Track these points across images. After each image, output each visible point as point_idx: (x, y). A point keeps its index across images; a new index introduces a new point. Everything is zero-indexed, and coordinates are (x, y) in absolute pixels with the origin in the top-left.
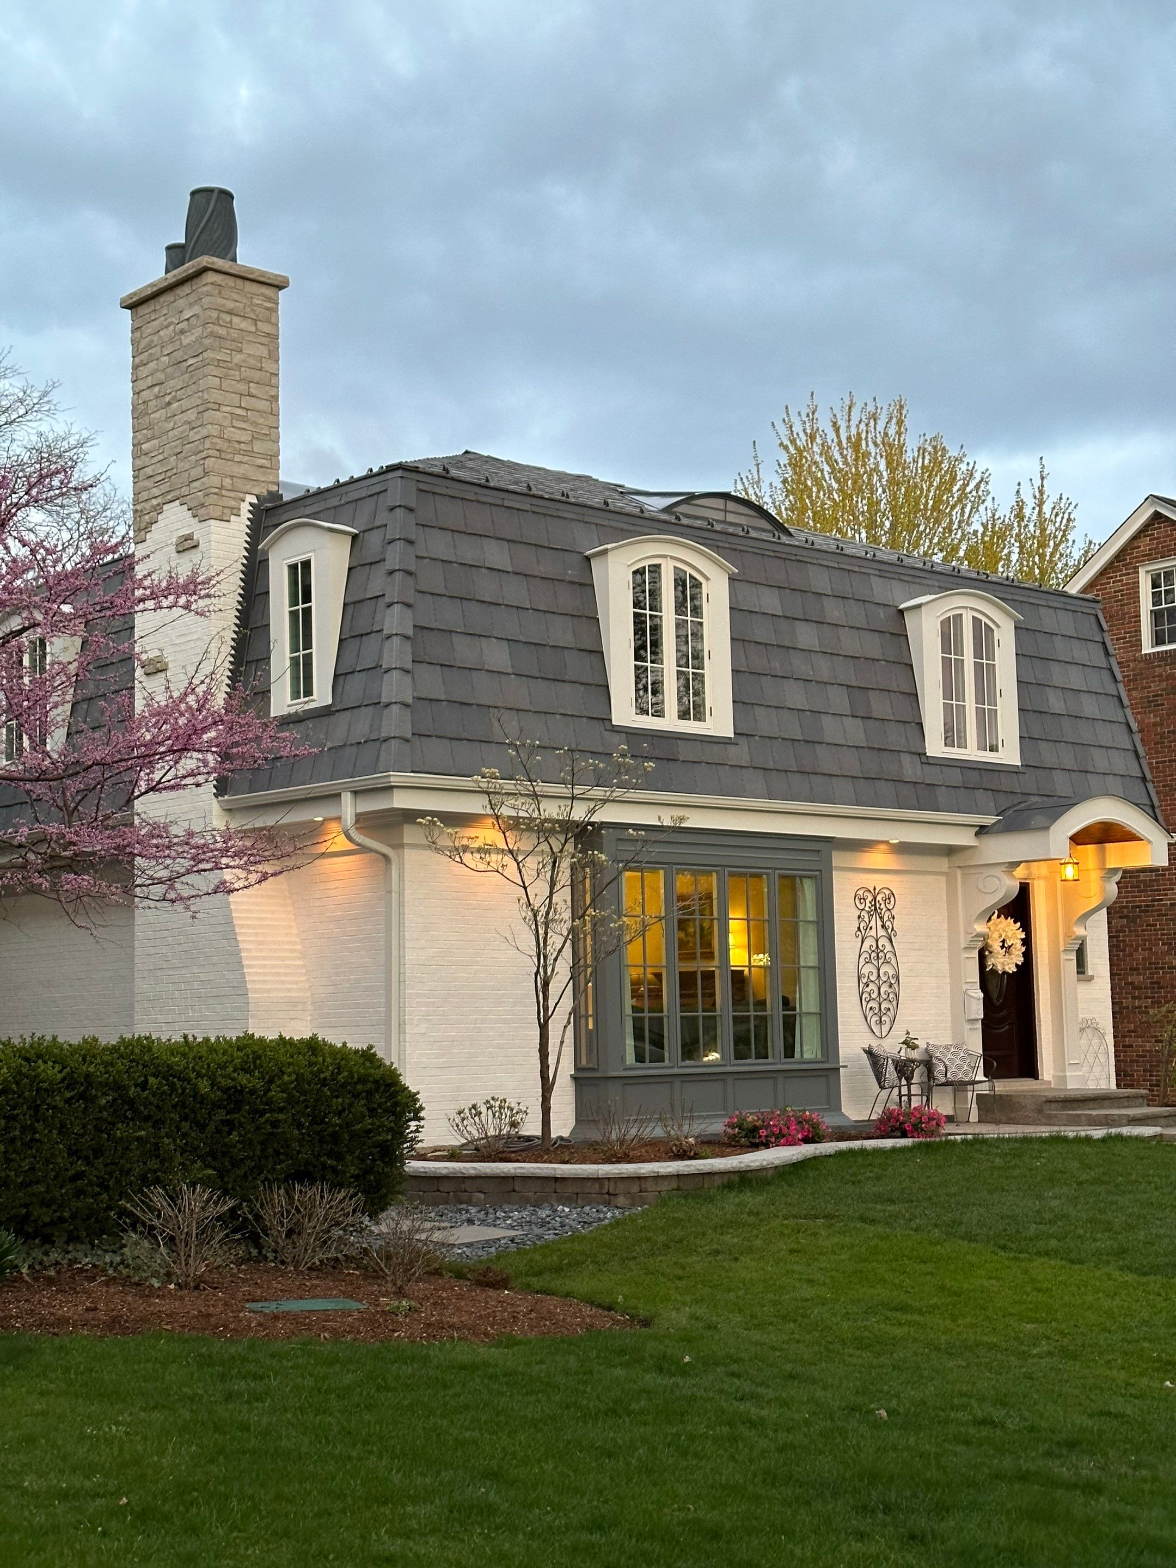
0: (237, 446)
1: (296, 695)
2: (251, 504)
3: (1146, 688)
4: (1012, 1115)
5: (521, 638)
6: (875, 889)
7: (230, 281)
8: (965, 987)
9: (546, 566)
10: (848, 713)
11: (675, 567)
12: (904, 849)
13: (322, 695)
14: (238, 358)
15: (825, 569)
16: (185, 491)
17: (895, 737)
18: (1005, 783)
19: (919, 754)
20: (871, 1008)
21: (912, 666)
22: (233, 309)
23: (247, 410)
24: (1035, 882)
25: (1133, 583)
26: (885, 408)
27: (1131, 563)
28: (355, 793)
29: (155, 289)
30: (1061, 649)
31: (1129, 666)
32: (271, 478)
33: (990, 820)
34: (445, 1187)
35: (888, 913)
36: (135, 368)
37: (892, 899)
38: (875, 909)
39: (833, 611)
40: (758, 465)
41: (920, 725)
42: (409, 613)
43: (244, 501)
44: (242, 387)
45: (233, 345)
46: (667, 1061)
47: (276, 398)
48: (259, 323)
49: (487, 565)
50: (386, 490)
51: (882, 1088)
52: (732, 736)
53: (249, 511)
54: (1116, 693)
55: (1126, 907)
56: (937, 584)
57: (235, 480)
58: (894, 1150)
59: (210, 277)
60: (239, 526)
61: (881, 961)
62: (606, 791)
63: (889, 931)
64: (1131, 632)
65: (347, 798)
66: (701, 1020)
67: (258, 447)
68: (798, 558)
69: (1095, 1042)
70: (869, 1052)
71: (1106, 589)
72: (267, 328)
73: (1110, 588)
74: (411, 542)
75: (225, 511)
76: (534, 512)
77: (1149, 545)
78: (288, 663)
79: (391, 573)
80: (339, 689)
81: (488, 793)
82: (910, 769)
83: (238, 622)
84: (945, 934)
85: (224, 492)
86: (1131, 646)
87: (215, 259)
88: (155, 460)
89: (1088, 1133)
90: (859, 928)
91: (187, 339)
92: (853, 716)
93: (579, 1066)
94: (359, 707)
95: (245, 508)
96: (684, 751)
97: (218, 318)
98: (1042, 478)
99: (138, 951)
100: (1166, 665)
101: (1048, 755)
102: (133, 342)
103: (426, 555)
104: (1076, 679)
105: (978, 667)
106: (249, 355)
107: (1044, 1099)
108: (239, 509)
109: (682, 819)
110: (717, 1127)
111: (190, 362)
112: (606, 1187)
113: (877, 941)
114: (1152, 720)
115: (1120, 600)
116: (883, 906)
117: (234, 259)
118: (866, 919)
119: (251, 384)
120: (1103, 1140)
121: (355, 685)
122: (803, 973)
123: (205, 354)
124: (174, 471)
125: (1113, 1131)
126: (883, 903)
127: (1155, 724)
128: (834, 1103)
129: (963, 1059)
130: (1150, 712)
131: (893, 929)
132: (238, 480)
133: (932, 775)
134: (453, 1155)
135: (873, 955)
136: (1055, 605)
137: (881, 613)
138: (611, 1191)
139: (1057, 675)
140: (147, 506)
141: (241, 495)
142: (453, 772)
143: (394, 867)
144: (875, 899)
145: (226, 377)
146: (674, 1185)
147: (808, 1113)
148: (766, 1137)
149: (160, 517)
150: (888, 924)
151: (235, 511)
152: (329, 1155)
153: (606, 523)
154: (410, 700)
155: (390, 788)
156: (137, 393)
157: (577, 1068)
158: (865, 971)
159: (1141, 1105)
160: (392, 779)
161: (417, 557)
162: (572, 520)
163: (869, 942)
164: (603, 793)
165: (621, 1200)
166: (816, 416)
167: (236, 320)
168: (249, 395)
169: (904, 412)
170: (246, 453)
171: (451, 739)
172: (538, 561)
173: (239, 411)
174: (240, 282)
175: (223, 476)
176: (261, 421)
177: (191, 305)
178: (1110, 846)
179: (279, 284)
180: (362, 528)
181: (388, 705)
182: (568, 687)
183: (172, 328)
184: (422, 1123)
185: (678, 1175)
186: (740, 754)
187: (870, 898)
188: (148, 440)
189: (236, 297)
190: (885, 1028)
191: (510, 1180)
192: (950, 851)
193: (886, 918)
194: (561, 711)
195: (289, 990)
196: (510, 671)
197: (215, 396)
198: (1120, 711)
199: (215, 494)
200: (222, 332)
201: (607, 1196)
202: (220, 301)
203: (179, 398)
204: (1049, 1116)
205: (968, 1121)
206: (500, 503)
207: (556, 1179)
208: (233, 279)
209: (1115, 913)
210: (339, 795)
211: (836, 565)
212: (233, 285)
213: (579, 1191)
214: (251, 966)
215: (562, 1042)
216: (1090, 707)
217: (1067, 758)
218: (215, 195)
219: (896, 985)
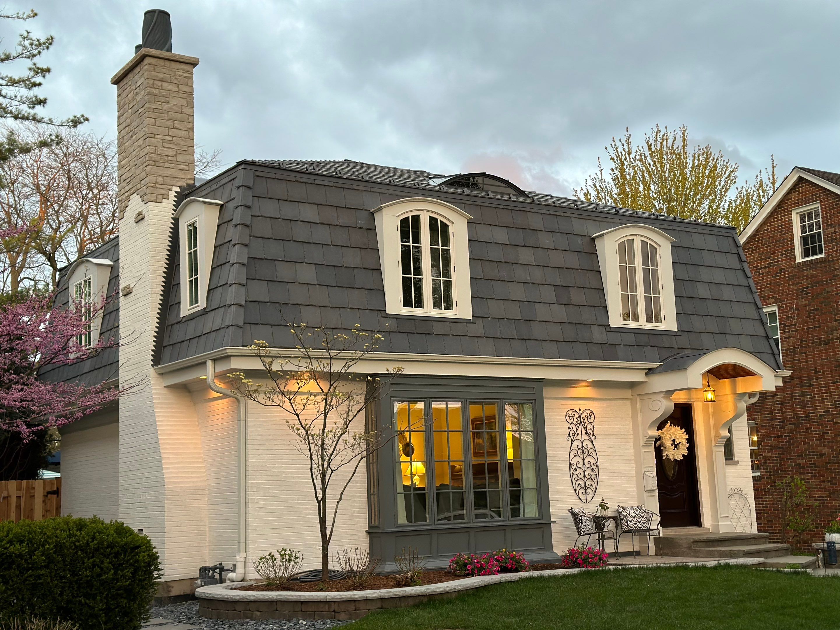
0: (166, 158)
1: (191, 304)
2: (176, 192)
3: (799, 283)
4: (674, 551)
5: (325, 263)
6: (580, 410)
7: (161, 62)
8: (644, 470)
9: (344, 219)
10: (555, 302)
11: (430, 217)
12: (597, 384)
13: (202, 303)
14: (166, 107)
15: (540, 215)
16: (138, 186)
17: (587, 316)
18: (666, 342)
19: (605, 326)
20: (579, 485)
21: (600, 271)
22: (162, 78)
23: (173, 137)
24: (695, 403)
25: (789, 220)
27: (787, 209)
28: (215, 360)
29: (124, 71)
30: (708, 259)
31: (788, 271)
32: (189, 176)
33: (654, 365)
35: (590, 425)
36: (119, 117)
37: (592, 416)
38: (580, 422)
39: (546, 240)
41: (606, 308)
42: (245, 250)
43: (171, 190)
44: (170, 123)
45: (163, 99)
46: (428, 521)
47: (192, 129)
48: (180, 86)
49: (301, 219)
50: (236, 177)
51: (580, 535)
52: (471, 318)
53: (175, 196)
54: (747, 285)
56: (619, 221)
57: (165, 178)
58: (564, 576)
59: (147, 60)
60: (169, 204)
61: (585, 455)
63: (591, 436)
64: (788, 250)
65: (209, 363)
67: (180, 158)
68: (521, 209)
69: (742, 503)
70: (572, 512)
71: (773, 225)
72: (186, 89)
73: (775, 224)
74: (249, 207)
75: (159, 196)
76: (335, 187)
77: (797, 197)
78: (188, 283)
79: (236, 226)
80: (210, 298)
82: (598, 335)
83: (167, 262)
84: (631, 437)
85: (158, 186)
86: (789, 259)
87: (150, 50)
88: (127, 169)
89: (704, 563)
90: (569, 435)
91: (139, 98)
92: (558, 304)
94: (218, 308)
95: (172, 194)
96: (438, 329)
97: (153, 84)
100: (810, 269)
101: (698, 324)
102: (119, 103)
103: (260, 214)
104: (718, 276)
105: (646, 272)
106: (174, 105)
107: (692, 540)
108: (168, 195)
109: (399, 369)
110: (445, 563)
111: (140, 111)
112: (333, 607)
113: (582, 443)
115: (781, 231)
116: (586, 420)
117: (170, 50)
118: (574, 429)
119: (176, 122)
120: (715, 568)
121: (217, 295)
122: (524, 463)
123: (146, 106)
124: (134, 175)
126: (586, 419)
128: (548, 545)
129: (642, 515)
131: (593, 435)
132: (167, 178)
133: (613, 338)
135: (580, 451)
136: (705, 232)
137: (579, 240)
138: (336, 610)
139: (705, 274)
140: (123, 197)
141: (169, 187)
143: (242, 405)
144: (580, 416)
145: (159, 118)
146: (379, 605)
147: (514, 553)
148: (472, 569)
149: (130, 203)
150: (590, 431)
151: (165, 197)
153: (386, 192)
154: (243, 303)
155: (228, 357)
156: (119, 132)
157: (370, 527)
158: (574, 461)
159: (764, 543)
160: (228, 351)
161: (252, 216)
162: (362, 190)
163: (577, 443)
165: (343, 616)
167: (165, 85)
168: (174, 128)
170: (172, 162)
171: (272, 325)
172: (338, 216)
173: (168, 138)
174: (167, 63)
175: (157, 176)
176: (182, 143)
177: (140, 77)
178: (738, 379)
179: (194, 63)
180: (225, 201)
181: (230, 306)
182: (356, 292)
183: (132, 92)
186: (478, 329)
187: (577, 416)
188: (125, 158)
189: (164, 71)
190: (589, 497)
192: (632, 385)
193: (588, 428)
194: (350, 306)
195: (193, 482)
196: (316, 283)
197: (153, 129)
199: (152, 187)
200: (156, 91)
201: (333, 613)
202: (154, 73)
203: (136, 132)
204: (696, 552)
205: (648, 555)
206: (313, 182)
208: (163, 60)
210: (205, 363)
211: (547, 212)
212: (163, 64)
214: (168, 468)
215: (336, 512)
216: (728, 293)
217: (712, 325)
218: (156, 14)
219: (596, 470)
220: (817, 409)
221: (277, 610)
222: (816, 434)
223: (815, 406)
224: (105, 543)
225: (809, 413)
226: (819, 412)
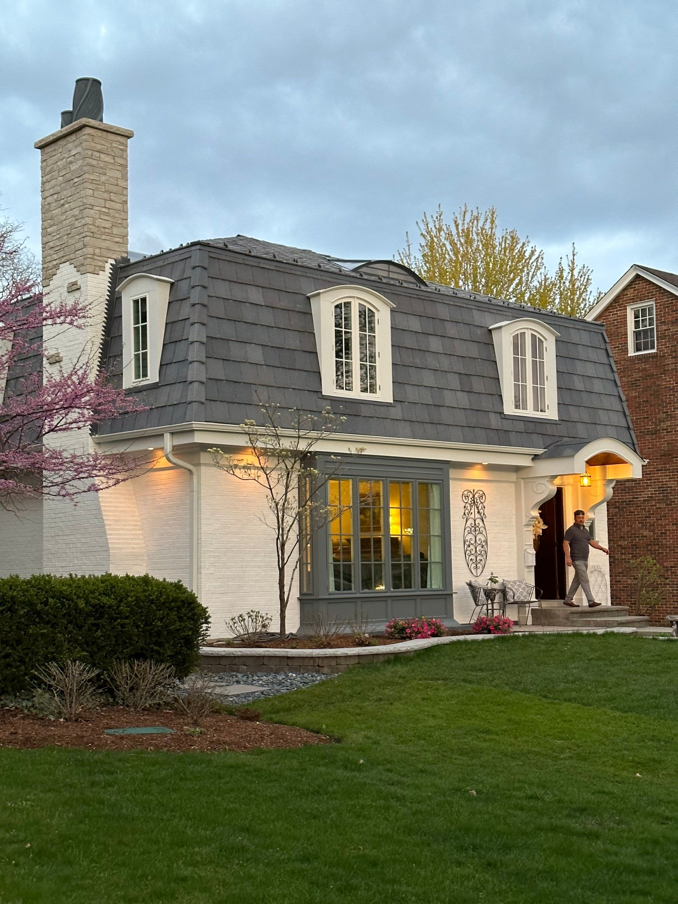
0: (103, 230)
1: (137, 376)
2: (111, 264)
3: (630, 376)
4: (551, 621)
5: (269, 344)
6: (474, 491)
7: (99, 133)
8: (525, 547)
9: (284, 302)
10: (459, 389)
11: (359, 304)
12: (491, 468)
13: (153, 376)
14: (103, 178)
15: (446, 305)
16: (72, 256)
17: (486, 403)
18: (549, 430)
19: (500, 413)
20: (471, 560)
21: (496, 362)
22: (100, 150)
23: (109, 209)
24: (566, 487)
25: (624, 315)
26: (484, 213)
27: (622, 304)
28: (172, 434)
29: (55, 137)
30: (582, 353)
31: (621, 363)
32: (123, 249)
33: (540, 451)
34: (223, 662)
35: (481, 505)
36: (43, 183)
37: (484, 497)
38: (474, 502)
39: (452, 330)
40: (409, 246)
41: (501, 396)
42: (203, 328)
43: (107, 262)
44: (106, 196)
45: (101, 171)
46: (353, 591)
47: (126, 202)
48: (116, 158)
49: (250, 301)
50: (190, 257)
51: (477, 605)
52: (392, 402)
53: (111, 269)
54: (613, 379)
55: (618, 502)
56: (511, 314)
57: (102, 250)
58: (483, 641)
59: (87, 130)
60: (105, 276)
61: (477, 532)
62: (318, 433)
63: (482, 515)
64: (622, 344)
65: (167, 436)
66: (373, 566)
67: (115, 231)
68: (431, 299)
69: (599, 579)
70: (470, 585)
71: (608, 318)
72: (121, 161)
73: (611, 318)
74: (205, 287)
75: (97, 268)
76: (277, 271)
77: (633, 293)
78: (133, 356)
79: (193, 305)
80: (163, 373)
81: (249, 434)
82: (494, 421)
83: (104, 333)
84: (514, 517)
85: (95, 257)
86: (622, 352)
87: (90, 120)
88: (55, 238)
89: (595, 631)
90: (464, 513)
91: (73, 167)
92: (462, 391)
93: (302, 592)
94: (175, 383)
95: (108, 266)
96: (365, 411)
97: (92, 155)
98: (574, 255)
99: (45, 525)
100: (642, 363)
101: (574, 414)
102: (42, 168)
103: (214, 295)
104: (590, 370)
105: (534, 363)
106: (110, 177)
107: (569, 611)
108: (104, 267)
109: (362, 450)
110: (382, 628)
111: (76, 180)
112: (317, 662)
113: (475, 521)
114: (634, 395)
115: (616, 325)
116: (478, 501)
117: (101, 120)
118: (469, 508)
119: (112, 194)
120: (603, 635)
121: (172, 371)
122: (432, 539)
123: (84, 176)
124: (66, 244)
125: (609, 630)
126: (478, 499)
127: (635, 397)
129: (524, 589)
130: (632, 390)
131: (484, 514)
132: (104, 251)
133: (507, 425)
134: (229, 644)
135: (473, 529)
136: (579, 327)
137: (479, 331)
138: (320, 665)
139: (580, 368)
140: (50, 265)
141: (106, 259)
142: (230, 422)
143: (195, 477)
144: (474, 496)
145: (97, 189)
146: (357, 661)
147: (434, 620)
148: (410, 633)
149: (58, 272)
150: (481, 511)
151: (102, 269)
152: (156, 644)
153: (319, 277)
154: (204, 380)
155: (193, 431)
156: (44, 198)
157: (301, 594)
158: (468, 538)
159: (625, 615)
160: (194, 426)
161: (208, 296)
162: (299, 275)
163: (470, 521)
164: (316, 435)
165: (326, 670)
166: (442, 218)
167: (103, 156)
168: (110, 200)
169: (495, 216)
170: (108, 234)
171: (228, 402)
172: (280, 299)
173: (106, 210)
174: (105, 133)
175: (95, 247)
176: (117, 215)
177: (76, 147)
178: (609, 467)
179: (128, 136)
180: (177, 279)
181: (191, 383)
182: (297, 373)
183: (64, 160)
184: (210, 625)
185: (359, 656)
186: (396, 413)
187: (471, 496)
188: (51, 226)
189: (103, 142)
190: (479, 571)
191: (262, 658)
192: (517, 469)
193: (480, 508)
194: (293, 387)
195: (134, 548)
196: (263, 363)
197: (91, 201)
198: (615, 390)
199: (90, 258)
200: (94, 162)
201: (317, 667)
202: (93, 144)
203: (69, 201)
204: (573, 622)
205: (526, 624)
206: (257, 265)
207: (288, 658)
208: (100, 131)
209: (612, 505)
210: (163, 435)
211: (452, 303)
212: (100, 135)
213: (301, 664)
214: (111, 534)
215: (292, 579)
216: (598, 386)
217: (585, 417)
218: (90, 83)
219: (485, 546)
220: (641, 495)
221: (264, 664)
222: (638, 518)
223: (640, 492)
224: (171, 598)
225: (633, 498)
226: (643, 498)
